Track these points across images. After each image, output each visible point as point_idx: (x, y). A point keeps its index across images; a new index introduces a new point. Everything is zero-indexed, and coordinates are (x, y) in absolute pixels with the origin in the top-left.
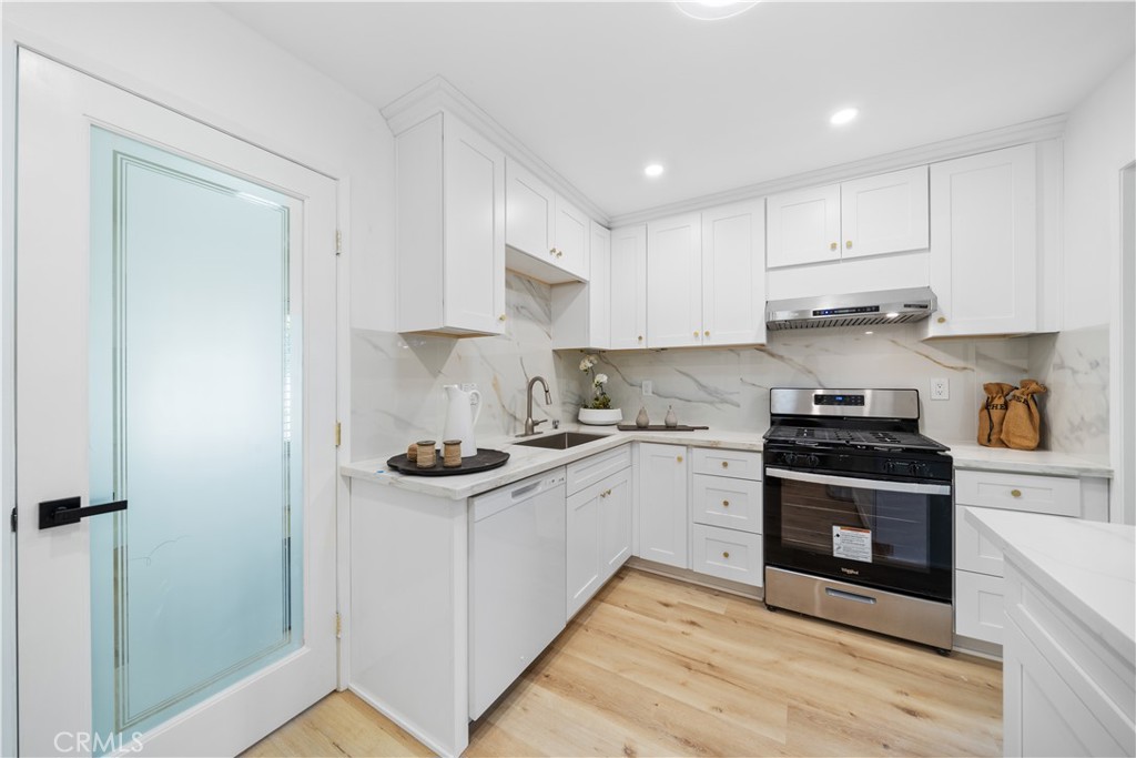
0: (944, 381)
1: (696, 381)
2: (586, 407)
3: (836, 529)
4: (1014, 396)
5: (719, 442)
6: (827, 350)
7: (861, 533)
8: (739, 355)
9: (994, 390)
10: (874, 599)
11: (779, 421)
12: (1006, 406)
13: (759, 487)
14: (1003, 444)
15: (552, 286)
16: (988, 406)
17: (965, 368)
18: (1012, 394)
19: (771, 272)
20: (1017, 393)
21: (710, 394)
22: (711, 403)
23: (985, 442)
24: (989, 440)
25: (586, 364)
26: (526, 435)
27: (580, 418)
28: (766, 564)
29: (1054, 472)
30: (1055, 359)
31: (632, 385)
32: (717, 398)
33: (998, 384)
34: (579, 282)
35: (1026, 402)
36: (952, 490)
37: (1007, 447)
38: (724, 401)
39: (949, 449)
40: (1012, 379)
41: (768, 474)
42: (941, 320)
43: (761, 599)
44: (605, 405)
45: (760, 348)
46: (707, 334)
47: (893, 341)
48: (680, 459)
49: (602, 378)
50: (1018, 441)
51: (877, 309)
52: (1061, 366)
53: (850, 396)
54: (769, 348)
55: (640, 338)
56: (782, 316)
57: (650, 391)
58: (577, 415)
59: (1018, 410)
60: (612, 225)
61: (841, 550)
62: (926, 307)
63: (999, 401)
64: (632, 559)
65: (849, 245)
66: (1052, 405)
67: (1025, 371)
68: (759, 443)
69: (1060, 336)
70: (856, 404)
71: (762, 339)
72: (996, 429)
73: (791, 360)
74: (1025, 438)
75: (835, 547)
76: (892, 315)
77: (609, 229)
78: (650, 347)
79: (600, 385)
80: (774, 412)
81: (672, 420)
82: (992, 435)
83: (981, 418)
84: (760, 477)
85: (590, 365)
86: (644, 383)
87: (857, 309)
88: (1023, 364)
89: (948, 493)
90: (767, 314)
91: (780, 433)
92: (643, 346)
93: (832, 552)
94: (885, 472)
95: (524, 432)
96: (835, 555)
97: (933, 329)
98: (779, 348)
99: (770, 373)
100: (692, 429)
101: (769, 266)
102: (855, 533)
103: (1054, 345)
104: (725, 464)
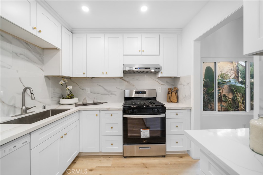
0: (161, 87)
1: (104, 88)
2: (63, 98)
3: (141, 130)
4: (173, 91)
5: (109, 108)
6: (138, 80)
7: (147, 130)
8: (116, 80)
9: (170, 89)
10: (150, 147)
11: (127, 99)
12: (171, 93)
13: (121, 121)
14: (171, 102)
15: (44, 49)
16: (169, 93)
17: (164, 85)
18: (172, 90)
19: (124, 56)
20: (174, 90)
21: (108, 92)
22: (108, 95)
23: (168, 101)
24: (169, 101)
25: (62, 82)
26: (21, 114)
27: (60, 103)
28: (123, 144)
29: (183, 108)
30: (180, 83)
31: (82, 90)
32: (110, 93)
33: (170, 88)
34: (56, 49)
35: (175, 92)
36: (166, 115)
37: (172, 102)
38: (112, 94)
39: (165, 105)
40: (172, 87)
41: (124, 117)
42: (162, 73)
43: (122, 154)
44: (72, 97)
45: (122, 78)
46: (106, 73)
47: (151, 78)
48: (97, 115)
49: (70, 87)
50: (174, 101)
51: (150, 68)
52: (181, 84)
53: (143, 92)
54: (124, 78)
55: (84, 73)
56: (127, 69)
57: (89, 91)
58: (59, 101)
59: (174, 94)
60: (73, 32)
61: (143, 136)
62: (160, 69)
63: (170, 92)
64: (80, 153)
65: (143, 51)
66: (179, 92)
67: (174, 85)
68: (121, 107)
69: (181, 77)
70: (144, 94)
71: (122, 75)
72: (170, 99)
73: (129, 82)
74: (175, 100)
75: (141, 135)
76: (153, 71)
77: (72, 33)
78: (87, 76)
79: (69, 90)
80: (125, 97)
81: (96, 101)
82: (170, 100)
83: (167, 96)
84: (122, 118)
85: (64, 82)
86: (87, 89)
87: (145, 68)
88: (173, 84)
89: (165, 116)
90: (124, 68)
91: (127, 103)
92: (85, 76)
93: (140, 137)
94: (152, 112)
95: (20, 113)
96: (141, 137)
97: (160, 75)
98: (126, 79)
99: (124, 85)
100: (102, 103)
101: (124, 54)
102: (146, 130)
103: (179, 79)
104: (111, 115)
